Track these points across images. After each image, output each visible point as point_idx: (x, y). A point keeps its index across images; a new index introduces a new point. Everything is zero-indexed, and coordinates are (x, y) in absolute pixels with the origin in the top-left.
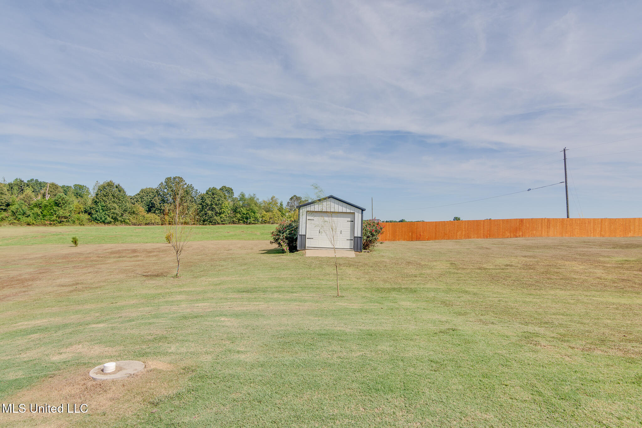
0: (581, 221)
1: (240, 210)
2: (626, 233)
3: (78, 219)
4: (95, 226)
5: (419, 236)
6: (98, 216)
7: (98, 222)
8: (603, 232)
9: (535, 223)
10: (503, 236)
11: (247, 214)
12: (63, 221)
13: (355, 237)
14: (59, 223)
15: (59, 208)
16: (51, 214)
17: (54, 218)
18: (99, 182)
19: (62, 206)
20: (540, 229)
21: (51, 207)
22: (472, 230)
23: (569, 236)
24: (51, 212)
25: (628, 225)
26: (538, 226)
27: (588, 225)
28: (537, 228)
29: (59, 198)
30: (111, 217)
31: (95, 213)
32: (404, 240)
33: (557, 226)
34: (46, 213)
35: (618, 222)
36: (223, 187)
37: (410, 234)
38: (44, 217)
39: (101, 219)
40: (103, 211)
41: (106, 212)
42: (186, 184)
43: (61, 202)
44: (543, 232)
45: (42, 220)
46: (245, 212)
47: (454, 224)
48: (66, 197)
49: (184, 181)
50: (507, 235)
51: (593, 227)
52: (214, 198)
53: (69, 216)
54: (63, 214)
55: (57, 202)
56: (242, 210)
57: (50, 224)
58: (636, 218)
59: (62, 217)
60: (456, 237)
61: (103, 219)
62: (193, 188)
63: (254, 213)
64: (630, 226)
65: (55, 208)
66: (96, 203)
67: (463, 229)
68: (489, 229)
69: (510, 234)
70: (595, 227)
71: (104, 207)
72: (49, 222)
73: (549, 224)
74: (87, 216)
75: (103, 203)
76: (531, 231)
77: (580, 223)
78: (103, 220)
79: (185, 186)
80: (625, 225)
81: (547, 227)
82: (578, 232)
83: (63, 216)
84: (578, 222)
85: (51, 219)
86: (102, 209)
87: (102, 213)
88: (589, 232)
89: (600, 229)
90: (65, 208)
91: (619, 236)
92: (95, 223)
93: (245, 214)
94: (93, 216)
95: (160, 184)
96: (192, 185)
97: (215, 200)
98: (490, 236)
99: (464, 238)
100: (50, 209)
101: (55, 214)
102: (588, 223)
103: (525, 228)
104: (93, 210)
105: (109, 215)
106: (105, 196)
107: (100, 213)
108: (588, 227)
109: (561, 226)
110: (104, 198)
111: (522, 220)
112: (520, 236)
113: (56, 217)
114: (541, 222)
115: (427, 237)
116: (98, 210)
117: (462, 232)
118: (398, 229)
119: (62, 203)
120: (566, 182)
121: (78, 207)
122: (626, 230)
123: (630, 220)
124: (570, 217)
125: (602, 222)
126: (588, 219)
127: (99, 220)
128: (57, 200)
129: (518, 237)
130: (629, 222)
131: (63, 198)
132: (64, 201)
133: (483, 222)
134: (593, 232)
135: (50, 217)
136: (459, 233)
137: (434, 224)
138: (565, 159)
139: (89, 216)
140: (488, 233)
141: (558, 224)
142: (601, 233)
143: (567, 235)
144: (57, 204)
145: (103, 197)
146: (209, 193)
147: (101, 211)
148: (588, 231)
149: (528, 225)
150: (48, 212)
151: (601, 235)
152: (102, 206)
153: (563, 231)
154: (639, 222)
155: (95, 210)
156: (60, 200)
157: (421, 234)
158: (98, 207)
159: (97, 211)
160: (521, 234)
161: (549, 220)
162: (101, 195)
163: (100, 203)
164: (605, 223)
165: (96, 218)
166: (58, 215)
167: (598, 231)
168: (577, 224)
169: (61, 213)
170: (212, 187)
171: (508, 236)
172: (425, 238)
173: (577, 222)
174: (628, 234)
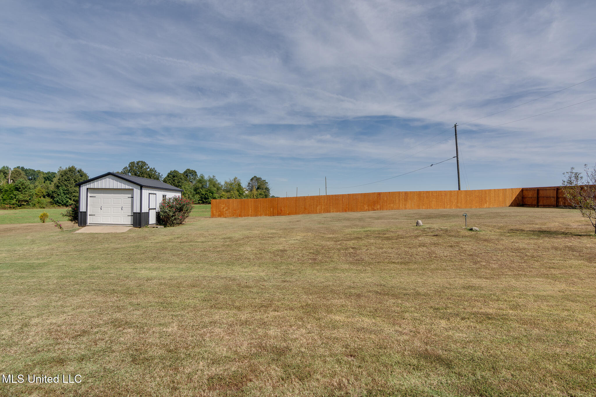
0: (438, 193)
1: (200, 191)
2: (481, 204)
3: (39, 202)
4: (55, 208)
5: (280, 211)
6: (59, 199)
7: (60, 205)
8: (459, 204)
9: (393, 197)
10: (362, 210)
11: (205, 194)
12: (23, 205)
13: (134, 213)
14: (19, 206)
15: (20, 193)
16: (11, 198)
17: (14, 201)
18: (62, 168)
19: (22, 190)
20: (397, 201)
21: (11, 191)
22: (331, 204)
23: (426, 208)
24: (11, 197)
25: (483, 196)
26: (396, 199)
27: (444, 197)
28: (395, 201)
29: (19, 183)
30: (72, 200)
31: (57, 197)
32: (266, 215)
33: (414, 199)
34: (6, 197)
35: (474, 194)
36: (187, 170)
37: (272, 209)
38: (4, 201)
39: (62, 202)
40: (65, 194)
41: (68, 196)
42: (149, 168)
43: (21, 187)
44: (401, 206)
45: (3, 204)
46: (204, 193)
47: (314, 199)
48: (26, 183)
49: (147, 165)
50: (365, 209)
51: (449, 199)
52: (175, 180)
53: (30, 199)
54: (22, 198)
55: (17, 187)
56: (201, 190)
57: (10, 208)
58: (491, 190)
59: (22, 201)
60: (316, 212)
61: (65, 201)
62: (155, 171)
63: (212, 194)
64: (485, 197)
65: (15, 192)
66: (58, 187)
67: (323, 204)
68: (347, 203)
69: (368, 208)
70: (452, 199)
71: (66, 190)
72: (9, 206)
73: (406, 197)
74: (48, 200)
75: (64, 187)
76: (389, 204)
77: (437, 196)
78: (64, 203)
79: (149, 170)
80: (481, 196)
81: (405, 200)
82: (434, 204)
83: (22, 199)
84: (435, 195)
85: (11, 203)
86: (63, 193)
87: (64, 196)
88: (446, 203)
89: (456, 201)
90: (25, 192)
91: (475, 207)
92: (56, 206)
93: (204, 194)
94: (55, 199)
95: (124, 169)
96: (154, 168)
97: (175, 182)
98: (348, 210)
99: (323, 213)
100: (10, 193)
101: (15, 198)
102: (444, 195)
103: (383, 202)
104: (55, 194)
105: (70, 198)
106: (66, 181)
107: (61, 196)
108: (444, 199)
109: (418, 199)
110: (66, 183)
111: (379, 194)
112: (378, 209)
113: (16, 201)
114: (398, 195)
115: (288, 212)
116: (59, 193)
117: (322, 207)
118: (260, 205)
119: (23, 188)
120: (457, 157)
121: (40, 191)
122: (481, 202)
123: (485, 191)
124: (461, 189)
125: (458, 194)
126: (445, 191)
127: (61, 203)
128: (17, 185)
129: (376, 210)
130: (485, 193)
131: (23, 183)
132: (24, 186)
133: (342, 197)
134: (449, 204)
135: (10, 201)
136: (318, 208)
137: (295, 199)
138: (456, 135)
139: (52, 200)
140: (346, 207)
141: (415, 197)
142: (458, 204)
143: (423, 207)
144: (17, 189)
145: (64, 181)
146: (170, 176)
147: (63, 195)
148: (444, 203)
149: (386, 199)
150: (8, 196)
151: (457, 207)
152: (63, 190)
153: (420, 203)
154: (494, 193)
155: (57, 193)
156: (20, 185)
157: (282, 209)
158: (60, 191)
159: (58, 195)
160: (379, 207)
161: (406, 193)
162: (63, 180)
163: (62, 187)
164: (461, 195)
165: (58, 201)
166: (18, 199)
167: (454, 203)
168: (433, 196)
169: (20, 197)
170: (173, 170)
171: (367, 209)
172: (286, 213)
173: (433, 194)
174: (484, 205)
